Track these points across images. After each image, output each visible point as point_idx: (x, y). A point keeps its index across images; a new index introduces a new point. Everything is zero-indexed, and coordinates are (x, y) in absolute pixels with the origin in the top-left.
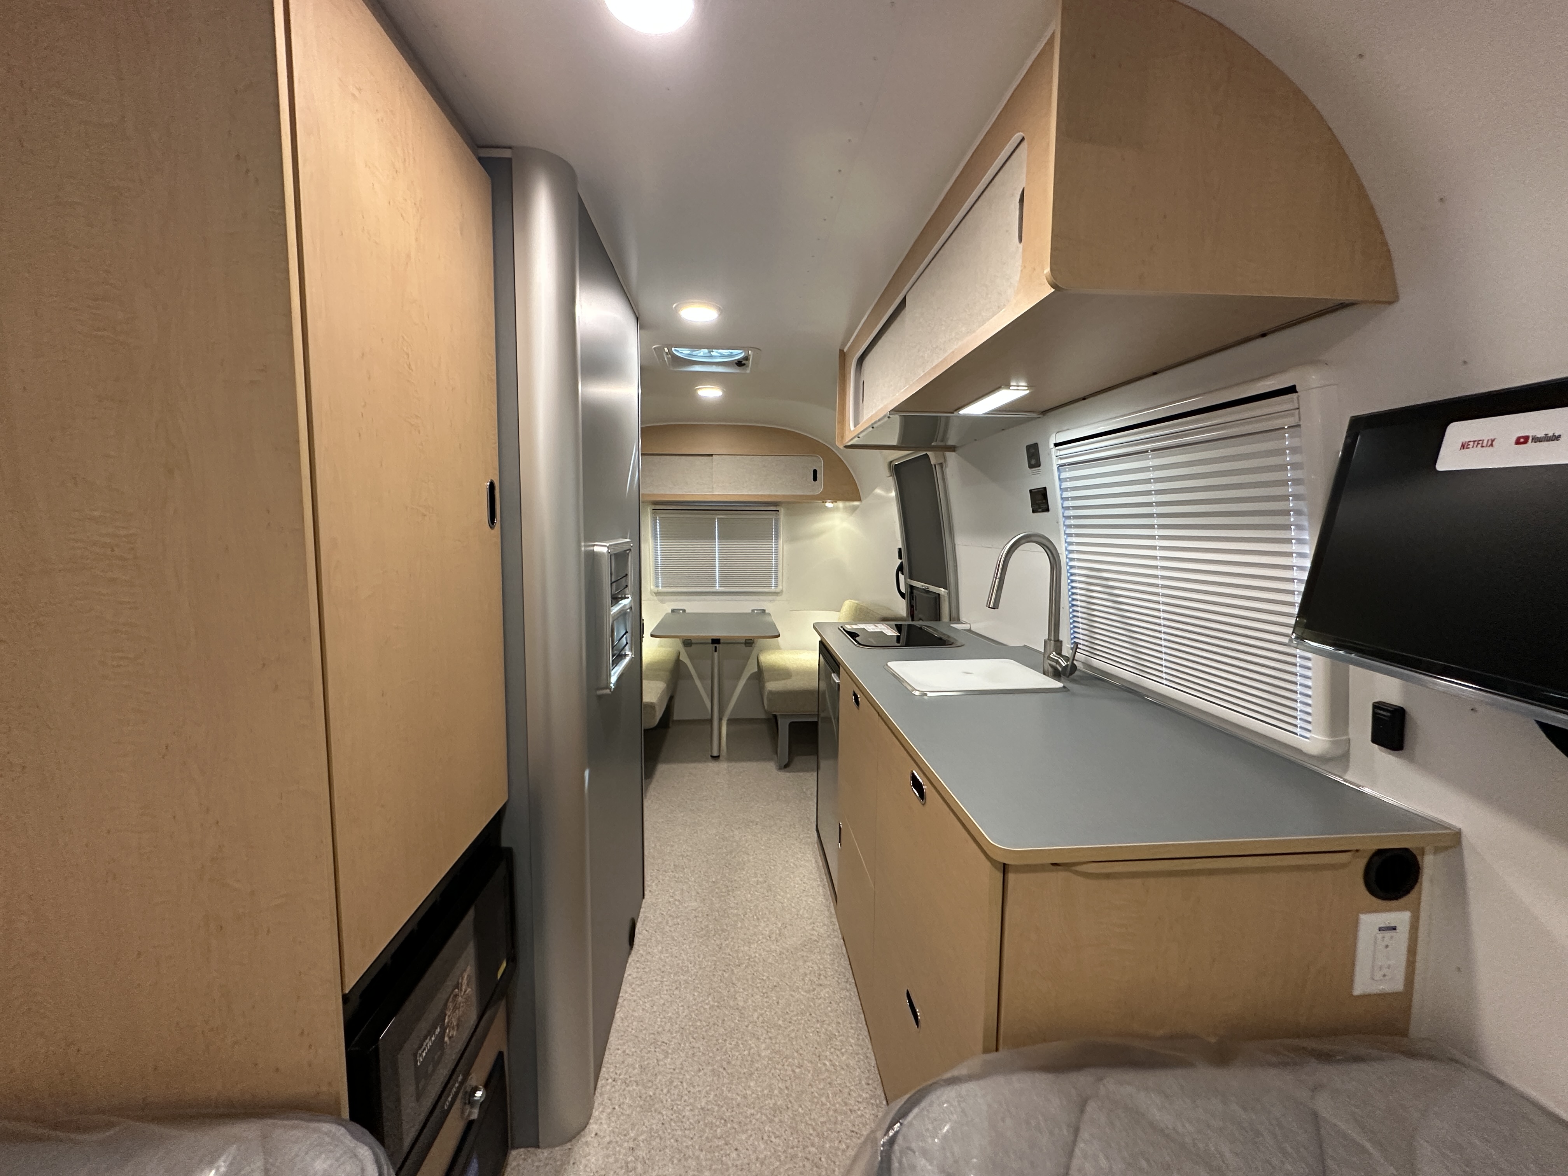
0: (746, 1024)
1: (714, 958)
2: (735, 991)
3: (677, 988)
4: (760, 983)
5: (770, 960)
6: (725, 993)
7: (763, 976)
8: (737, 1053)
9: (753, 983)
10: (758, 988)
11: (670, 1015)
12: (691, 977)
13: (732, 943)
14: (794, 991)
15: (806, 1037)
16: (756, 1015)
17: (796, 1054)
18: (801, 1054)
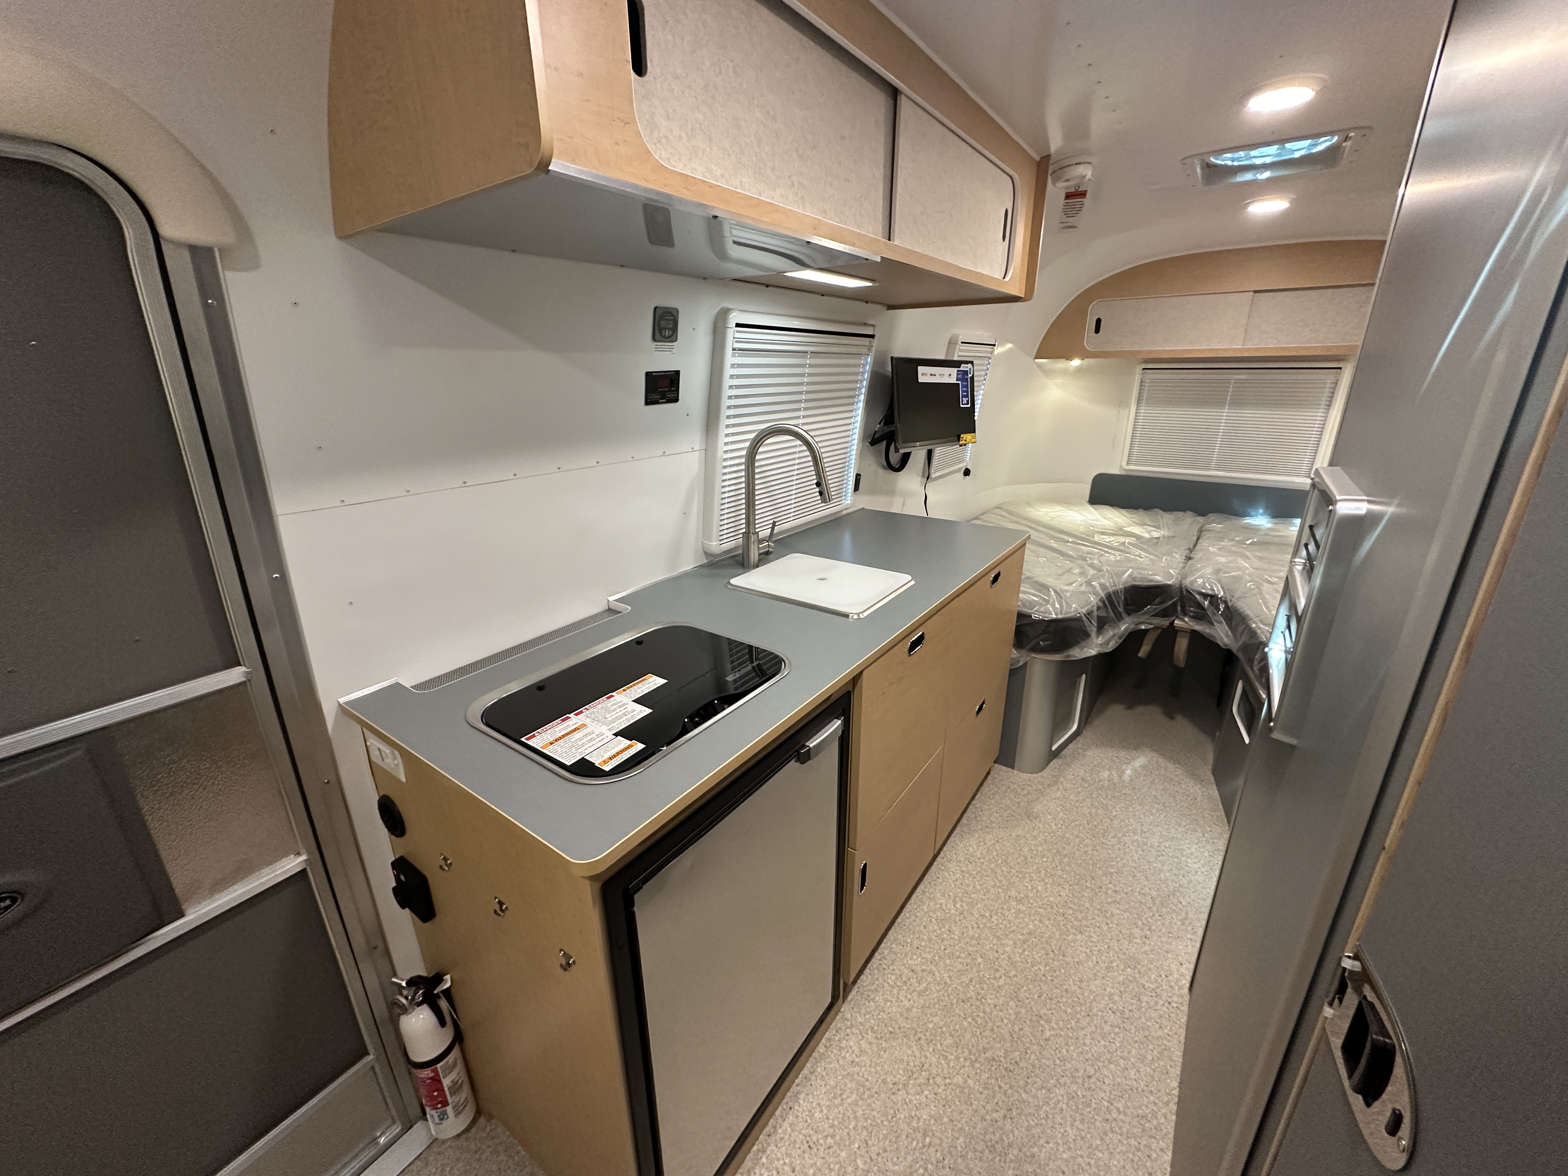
0: (1015, 979)
1: (1025, 1096)
2: (1014, 1024)
3: (1090, 1077)
4: (978, 1016)
5: (950, 1041)
6: (1027, 1030)
7: (970, 1023)
8: (1035, 957)
9: (986, 1022)
10: (984, 1012)
11: (1103, 1042)
12: (1065, 1083)
13: (989, 1107)
14: (946, 983)
15: (963, 933)
16: (1001, 982)
17: (981, 926)
18: (977, 923)
